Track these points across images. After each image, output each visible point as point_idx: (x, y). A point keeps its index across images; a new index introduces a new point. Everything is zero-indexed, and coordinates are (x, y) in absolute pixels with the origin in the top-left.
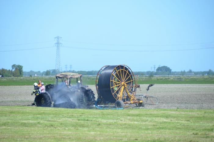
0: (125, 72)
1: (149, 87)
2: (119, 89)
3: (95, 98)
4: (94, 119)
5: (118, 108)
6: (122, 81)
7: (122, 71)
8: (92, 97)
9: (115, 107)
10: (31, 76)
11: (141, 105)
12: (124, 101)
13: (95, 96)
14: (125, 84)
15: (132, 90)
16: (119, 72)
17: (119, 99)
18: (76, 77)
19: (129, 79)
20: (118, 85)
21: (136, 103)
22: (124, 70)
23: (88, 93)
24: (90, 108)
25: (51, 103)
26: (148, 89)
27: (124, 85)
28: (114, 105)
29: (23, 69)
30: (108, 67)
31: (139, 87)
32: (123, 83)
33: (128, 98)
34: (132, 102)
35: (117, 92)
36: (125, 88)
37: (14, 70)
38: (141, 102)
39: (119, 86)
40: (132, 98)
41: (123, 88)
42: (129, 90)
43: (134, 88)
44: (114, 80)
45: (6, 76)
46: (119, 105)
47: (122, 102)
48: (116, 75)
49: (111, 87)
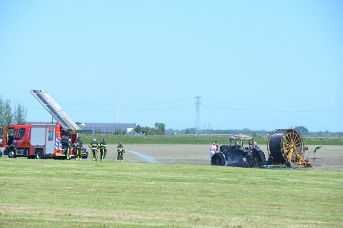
0: (295, 135)
1: (316, 149)
2: (289, 151)
3: (265, 158)
4: (281, 178)
5: (288, 169)
6: (291, 144)
7: (292, 134)
8: (262, 158)
9: (285, 167)
10: (173, 134)
11: (308, 166)
12: (294, 162)
13: (265, 157)
14: (295, 147)
15: (300, 152)
16: (289, 135)
17: (289, 160)
18: (248, 139)
19: (298, 142)
20: (287, 147)
21: (304, 164)
22: (293, 133)
23: (259, 153)
24: (262, 168)
25: (225, 163)
26: (315, 151)
27: (293, 147)
28: (284, 166)
29: (165, 127)
30: (279, 131)
31: (307, 149)
32: (292, 145)
33: (297, 159)
34: (300, 163)
35: (287, 154)
36: (294, 150)
37: (157, 128)
38: (309, 163)
39: (288, 149)
40: (300, 160)
41: (292, 150)
42: (298, 152)
43: (302, 150)
44: (284, 142)
45: (150, 134)
46: (289, 165)
47: (292, 163)
48: (287, 138)
49: (282, 149)
